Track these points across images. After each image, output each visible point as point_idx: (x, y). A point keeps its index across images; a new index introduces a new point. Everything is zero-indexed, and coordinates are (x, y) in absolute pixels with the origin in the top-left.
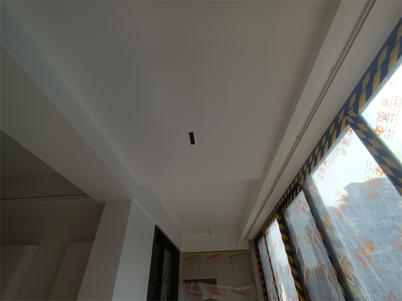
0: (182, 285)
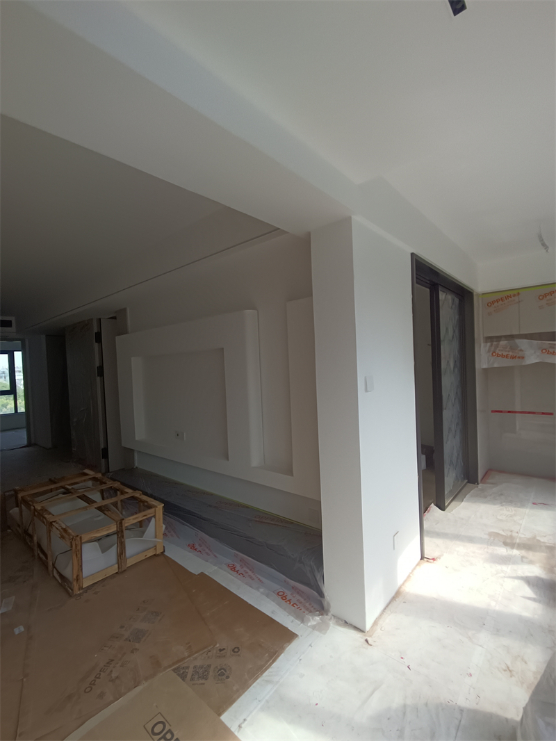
0: (482, 345)
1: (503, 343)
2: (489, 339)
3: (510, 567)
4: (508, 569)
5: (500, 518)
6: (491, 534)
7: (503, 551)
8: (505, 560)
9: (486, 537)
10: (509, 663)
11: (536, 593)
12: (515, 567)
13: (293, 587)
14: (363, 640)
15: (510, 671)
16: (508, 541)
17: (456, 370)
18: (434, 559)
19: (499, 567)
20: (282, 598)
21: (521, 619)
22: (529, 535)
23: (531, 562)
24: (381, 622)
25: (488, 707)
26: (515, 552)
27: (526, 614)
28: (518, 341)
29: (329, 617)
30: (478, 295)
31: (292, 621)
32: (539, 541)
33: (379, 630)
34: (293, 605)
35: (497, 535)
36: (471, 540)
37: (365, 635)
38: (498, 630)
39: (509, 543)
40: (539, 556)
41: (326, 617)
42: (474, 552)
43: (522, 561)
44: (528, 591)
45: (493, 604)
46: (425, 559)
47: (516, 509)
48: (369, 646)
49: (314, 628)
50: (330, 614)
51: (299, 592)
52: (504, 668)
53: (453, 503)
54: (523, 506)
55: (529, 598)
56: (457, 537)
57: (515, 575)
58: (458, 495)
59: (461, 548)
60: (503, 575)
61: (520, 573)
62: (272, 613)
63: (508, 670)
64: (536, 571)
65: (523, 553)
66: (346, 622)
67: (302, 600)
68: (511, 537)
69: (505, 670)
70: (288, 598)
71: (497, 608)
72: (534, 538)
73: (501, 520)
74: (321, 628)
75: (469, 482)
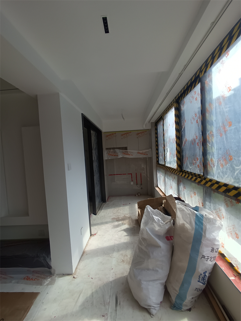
0: (105, 151)
1: (112, 150)
2: (107, 149)
3: (119, 228)
4: (119, 229)
5: (114, 212)
6: (112, 219)
7: (116, 223)
8: (118, 226)
9: (111, 220)
10: (123, 259)
11: (127, 233)
12: (121, 227)
13: (33, 272)
14: (72, 278)
15: (124, 261)
16: (118, 219)
17: (97, 160)
18: (95, 234)
19: (116, 229)
20: (27, 280)
21: (125, 243)
22: (123, 216)
23: (125, 224)
24: (79, 267)
25: (119, 276)
26: (120, 222)
27: (125, 241)
28: (116, 150)
29: (54, 276)
30: (103, 132)
31: (35, 288)
32: (126, 216)
33: (78, 270)
34: (34, 280)
35: (114, 218)
36: (106, 223)
37: (73, 275)
38: (119, 250)
39: (118, 220)
40: (127, 221)
41: (53, 277)
42: (108, 227)
43: (122, 225)
44: (125, 234)
45: (116, 242)
46: (92, 235)
47: (119, 208)
48: (75, 279)
49: (48, 285)
50: (55, 275)
51: (37, 272)
52: (122, 261)
53: (99, 211)
54: (120, 206)
55: (126, 236)
56: (102, 223)
57: (121, 230)
58: (100, 208)
59: (104, 227)
60: (118, 231)
61: (123, 229)
62: (22, 289)
63: (123, 261)
64: (126, 226)
65: (122, 222)
66: (63, 274)
67: (39, 275)
68: (118, 218)
69: (122, 262)
70: (31, 278)
71: (117, 243)
72: (125, 216)
73: (115, 213)
74: (52, 283)
75: (103, 202)
